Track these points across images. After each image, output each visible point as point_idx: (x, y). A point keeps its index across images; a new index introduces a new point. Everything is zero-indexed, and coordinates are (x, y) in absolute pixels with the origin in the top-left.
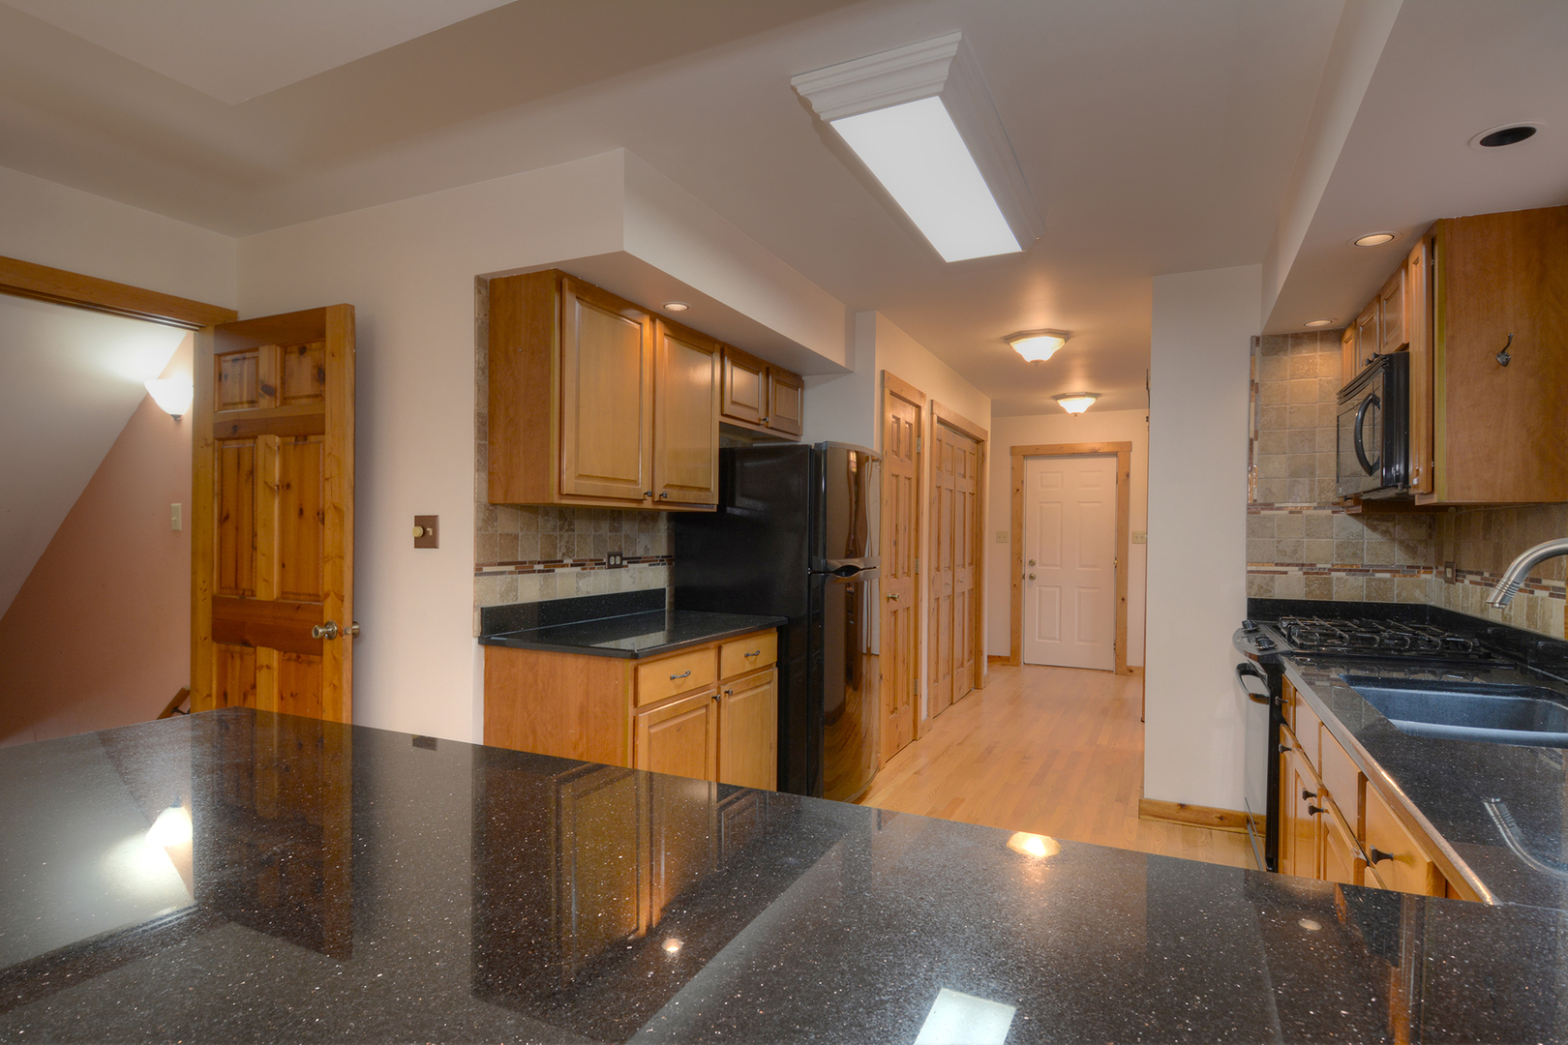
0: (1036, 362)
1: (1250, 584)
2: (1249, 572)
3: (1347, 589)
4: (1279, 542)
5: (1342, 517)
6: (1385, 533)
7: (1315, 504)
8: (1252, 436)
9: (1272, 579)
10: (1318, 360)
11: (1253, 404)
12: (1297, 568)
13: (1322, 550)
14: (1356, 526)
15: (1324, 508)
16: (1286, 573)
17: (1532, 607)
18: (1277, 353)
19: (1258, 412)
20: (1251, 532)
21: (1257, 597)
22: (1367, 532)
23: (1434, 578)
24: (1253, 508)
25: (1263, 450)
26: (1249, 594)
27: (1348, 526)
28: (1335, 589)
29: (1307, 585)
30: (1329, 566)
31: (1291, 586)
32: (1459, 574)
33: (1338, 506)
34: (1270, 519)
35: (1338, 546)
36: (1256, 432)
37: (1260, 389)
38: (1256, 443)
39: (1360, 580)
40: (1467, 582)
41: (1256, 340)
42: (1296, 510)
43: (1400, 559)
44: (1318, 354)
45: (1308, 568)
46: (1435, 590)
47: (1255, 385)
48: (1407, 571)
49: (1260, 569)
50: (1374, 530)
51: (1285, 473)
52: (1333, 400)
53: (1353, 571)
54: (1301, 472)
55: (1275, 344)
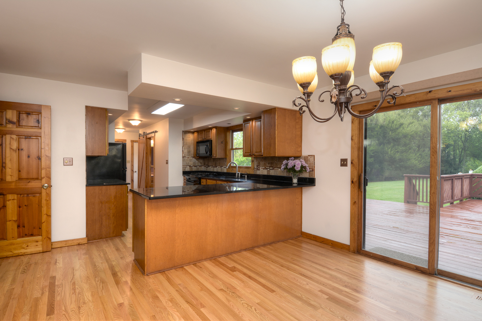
0: (136, 125)
1: (183, 169)
3: (194, 169)
4: (186, 162)
6: (198, 161)
7: (190, 157)
9: (186, 168)
11: (183, 141)
12: (188, 166)
13: (191, 163)
14: (195, 160)
17: (221, 169)
18: (186, 134)
19: (183, 143)
20: (183, 161)
21: (184, 171)
22: (196, 161)
23: (203, 167)
24: (183, 157)
25: (184, 148)
27: (194, 160)
29: (190, 169)
30: (192, 166)
31: (188, 169)
32: (209, 166)
33: (193, 157)
34: (185, 159)
35: (193, 163)
36: (183, 145)
39: (196, 168)
40: (210, 167)
41: (183, 131)
42: (188, 158)
43: (200, 164)
44: (191, 135)
45: (190, 166)
46: (203, 169)
47: (183, 139)
48: (201, 166)
49: (184, 166)
50: (197, 160)
51: (187, 152)
52: (193, 142)
53: (195, 166)
54: (189, 152)
55: (185, 132)
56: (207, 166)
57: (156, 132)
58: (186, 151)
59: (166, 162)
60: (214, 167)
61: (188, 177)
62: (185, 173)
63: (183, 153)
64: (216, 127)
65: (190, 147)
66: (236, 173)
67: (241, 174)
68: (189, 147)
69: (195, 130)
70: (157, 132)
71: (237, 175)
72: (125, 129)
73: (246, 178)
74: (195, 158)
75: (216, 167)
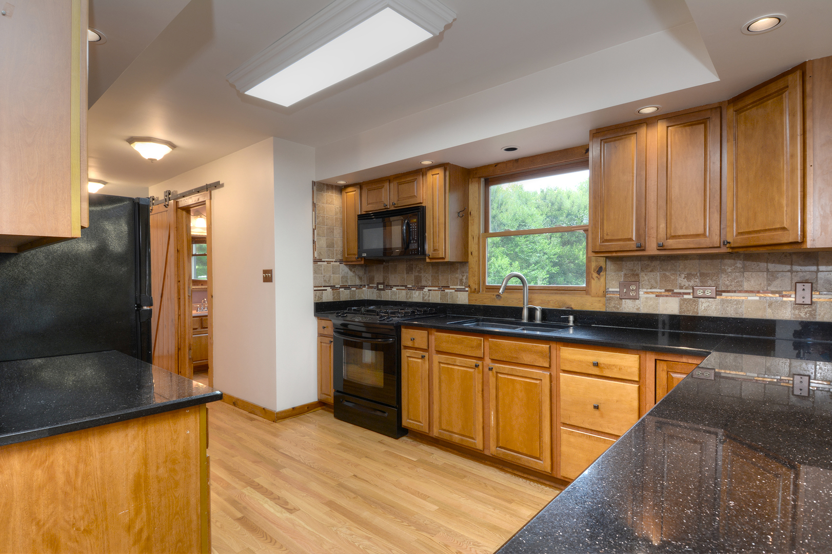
0: (152, 160)
1: (315, 296)
2: (315, 290)
3: (345, 295)
4: (324, 276)
5: (343, 266)
6: (354, 272)
7: (334, 260)
8: (314, 227)
9: (322, 293)
10: (334, 198)
11: (314, 212)
12: (330, 288)
13: (337, 280)
14: (346, 269)
15: (337, 262)
16: (326, 290)
18: (321, 191)
19: (316, 217)
20: (315, 272)
21: (318, 302)
22: (349, 272)
23: (367, 289)
24: (316, 261)
25: (317, 235)
26: (315, 301)
27: (344, 268)
28: (341, 295)
29: (333, 295)
30: (339, 286)
31: (328, 296)
33: (341, 262)
34: (321, 266)
35: (342, 277)
36: (315, 226)
37: (316, 206)
38: (315, 231)
39: (348, 291)
40: (394, 289)
41: (314, 183)
42: (329, 262)
43: (358, 282)
44: (334, 195)
45: (333, 287)
46: (367, 294)
47: (314, 205)
48: (360, 287)
49: (318, 289)
50: (351, 270)
51: (325, 245)
52: (339, 216)
53: (346, 288)
54: (330, 245)
55: (321, 187)
56: (381, 287)
57: (217, 185)
58: (322, 242)
59: (261, 275)
60: (410, 289)
61: (339, 322)
62: (321, 309)
63: (314, 249)
64: (444, 166)
65: (333, 232)
66: (521, 309)
67: (544, 312)
68: (331, 230)
69: (351, 182)
70: (222, 186)
71: (525, 313)
72: (104, 183)
73: (571, 324)
74: (346, 265)
75: (422, 288)
